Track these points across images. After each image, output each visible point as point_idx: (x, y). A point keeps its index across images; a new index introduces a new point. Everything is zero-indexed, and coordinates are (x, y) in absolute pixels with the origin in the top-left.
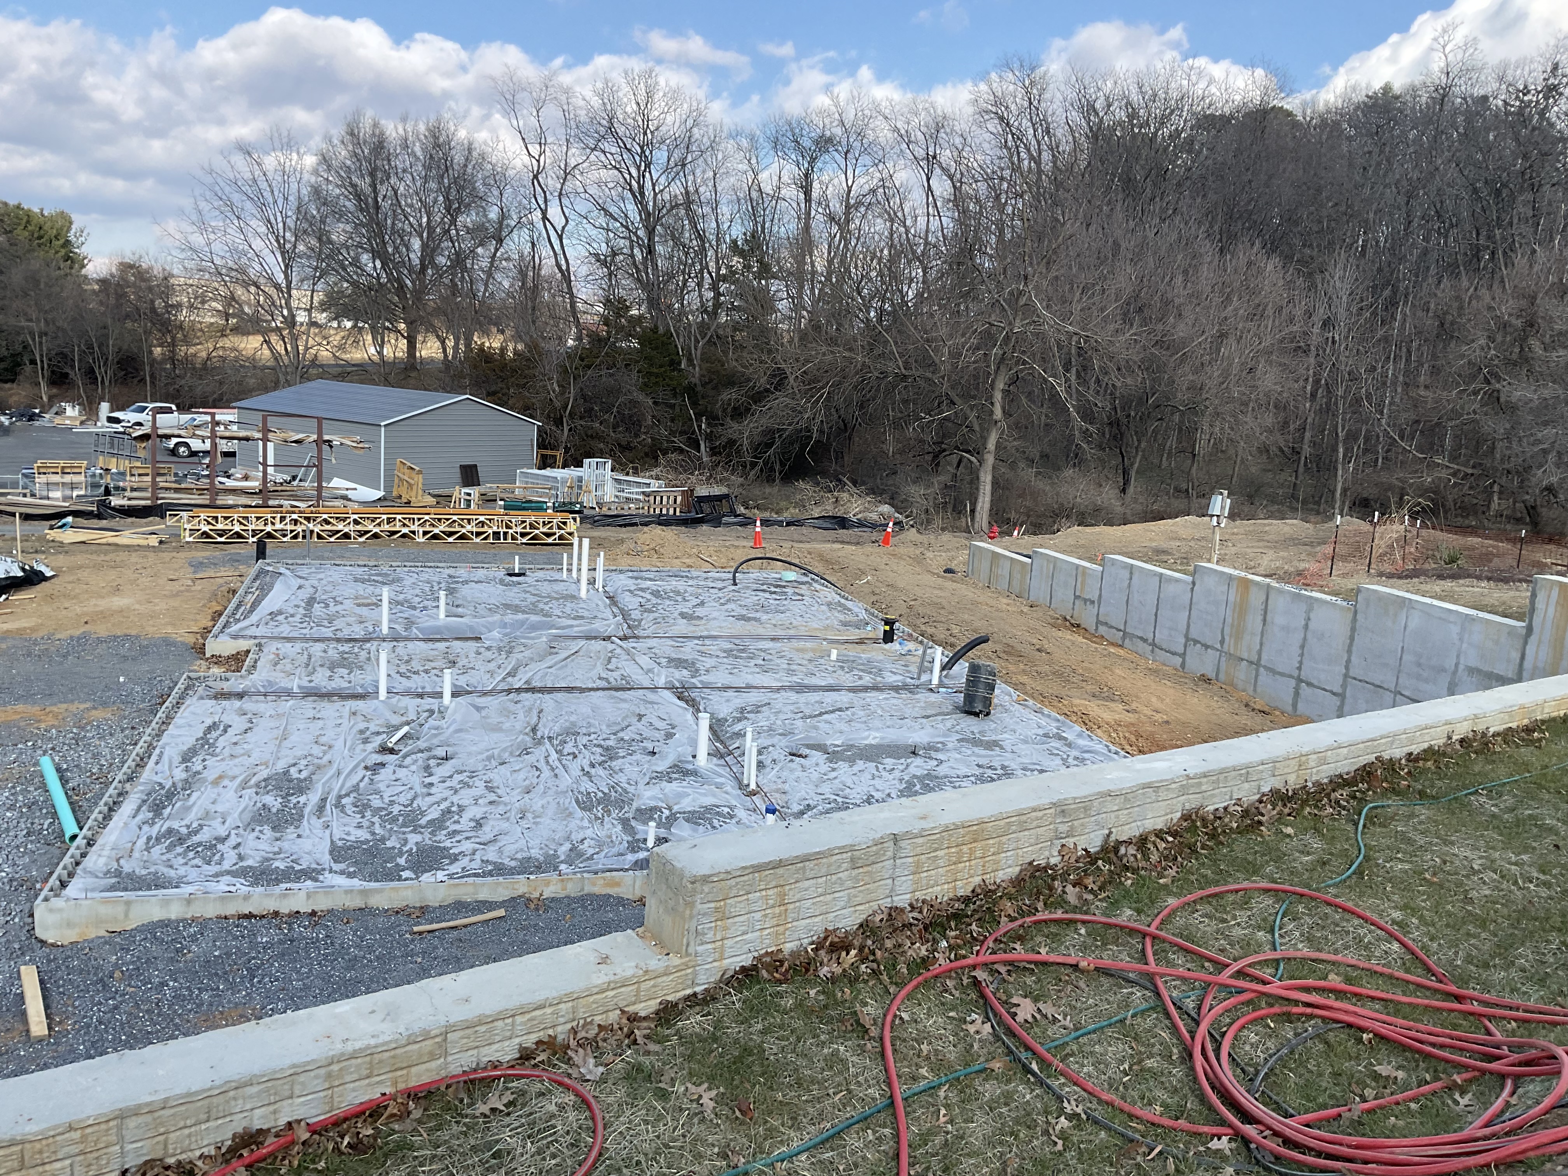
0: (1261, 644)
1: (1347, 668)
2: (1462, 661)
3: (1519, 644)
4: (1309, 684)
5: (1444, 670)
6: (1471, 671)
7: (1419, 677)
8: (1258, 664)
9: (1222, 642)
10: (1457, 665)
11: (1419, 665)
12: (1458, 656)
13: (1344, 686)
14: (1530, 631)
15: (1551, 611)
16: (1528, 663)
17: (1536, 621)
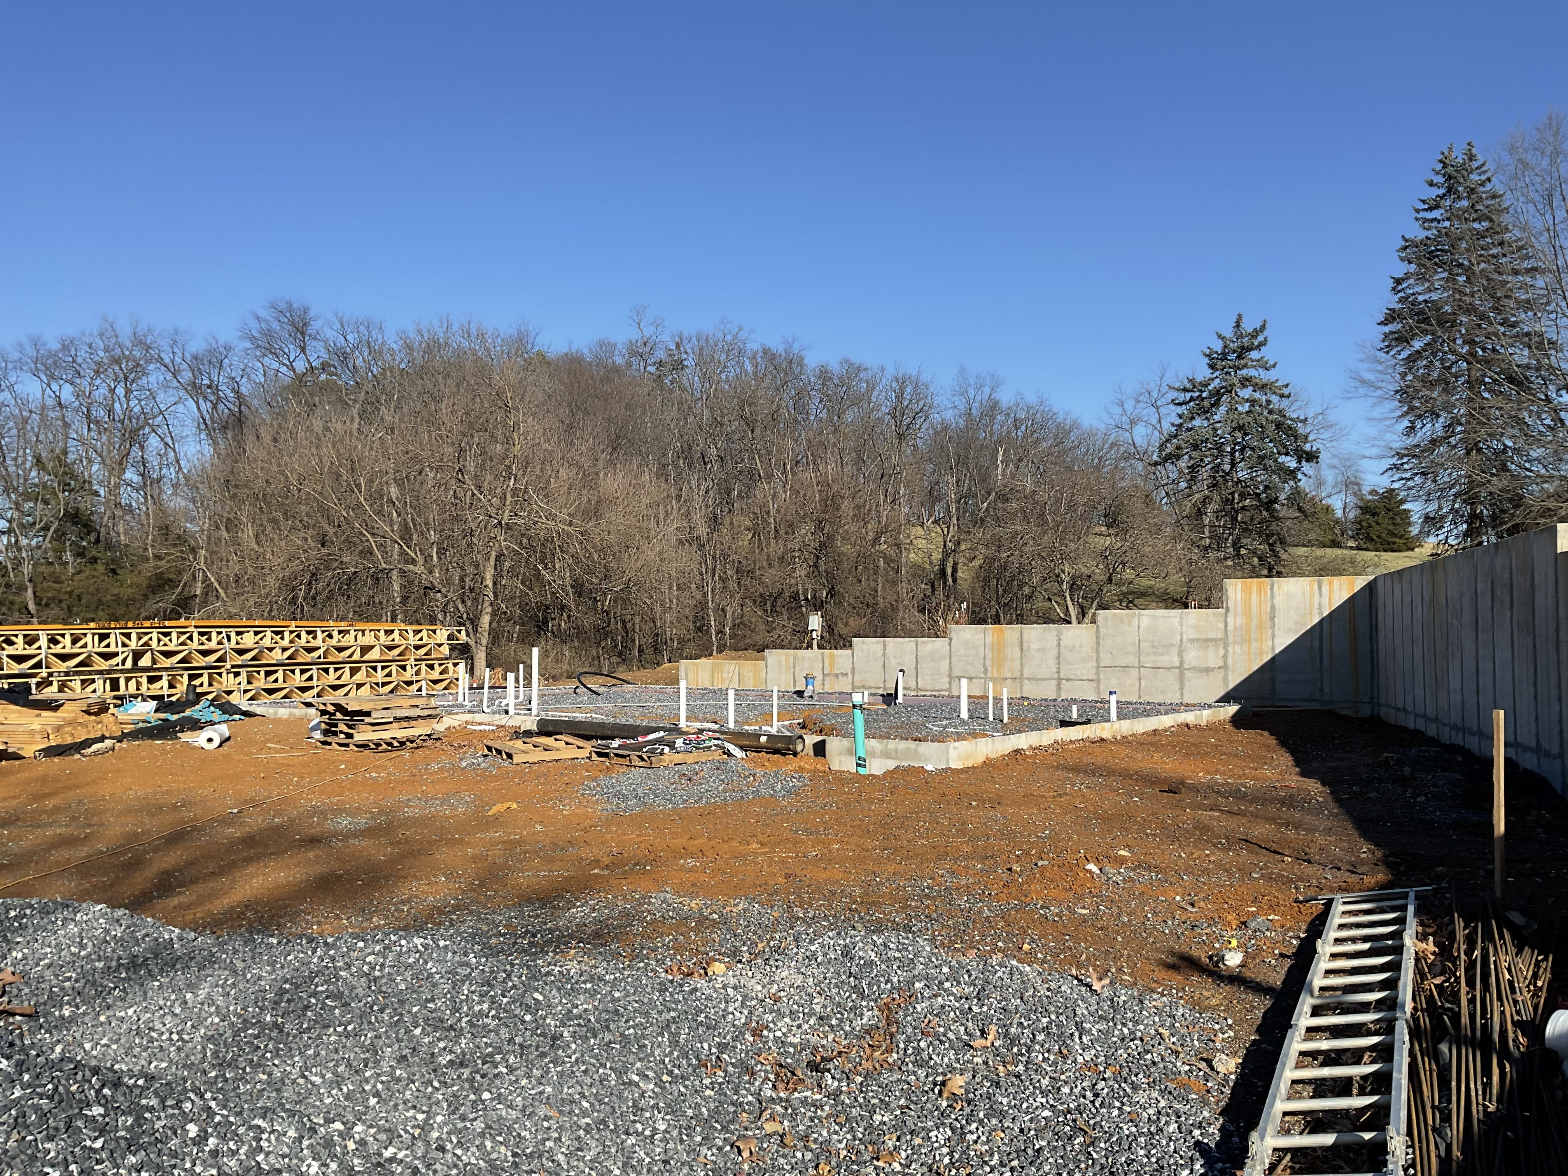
0: (1022, 665)
1: (1097, 661)
2: (1185, 637)
3: (1222, 619)
4: (1068, 680)
5: (1173, 645)
6: (1192, 641)
7: (1155, 654)
8: (1021, 677)
9: (986, 671)
10: (1181, 640)
11: (1154, 647)
12: (1181, 635)
13: (1098, 673)
14: (1228, 610)
15: (1239, 596)
16: (1230, 627)
17: (1231, 604)
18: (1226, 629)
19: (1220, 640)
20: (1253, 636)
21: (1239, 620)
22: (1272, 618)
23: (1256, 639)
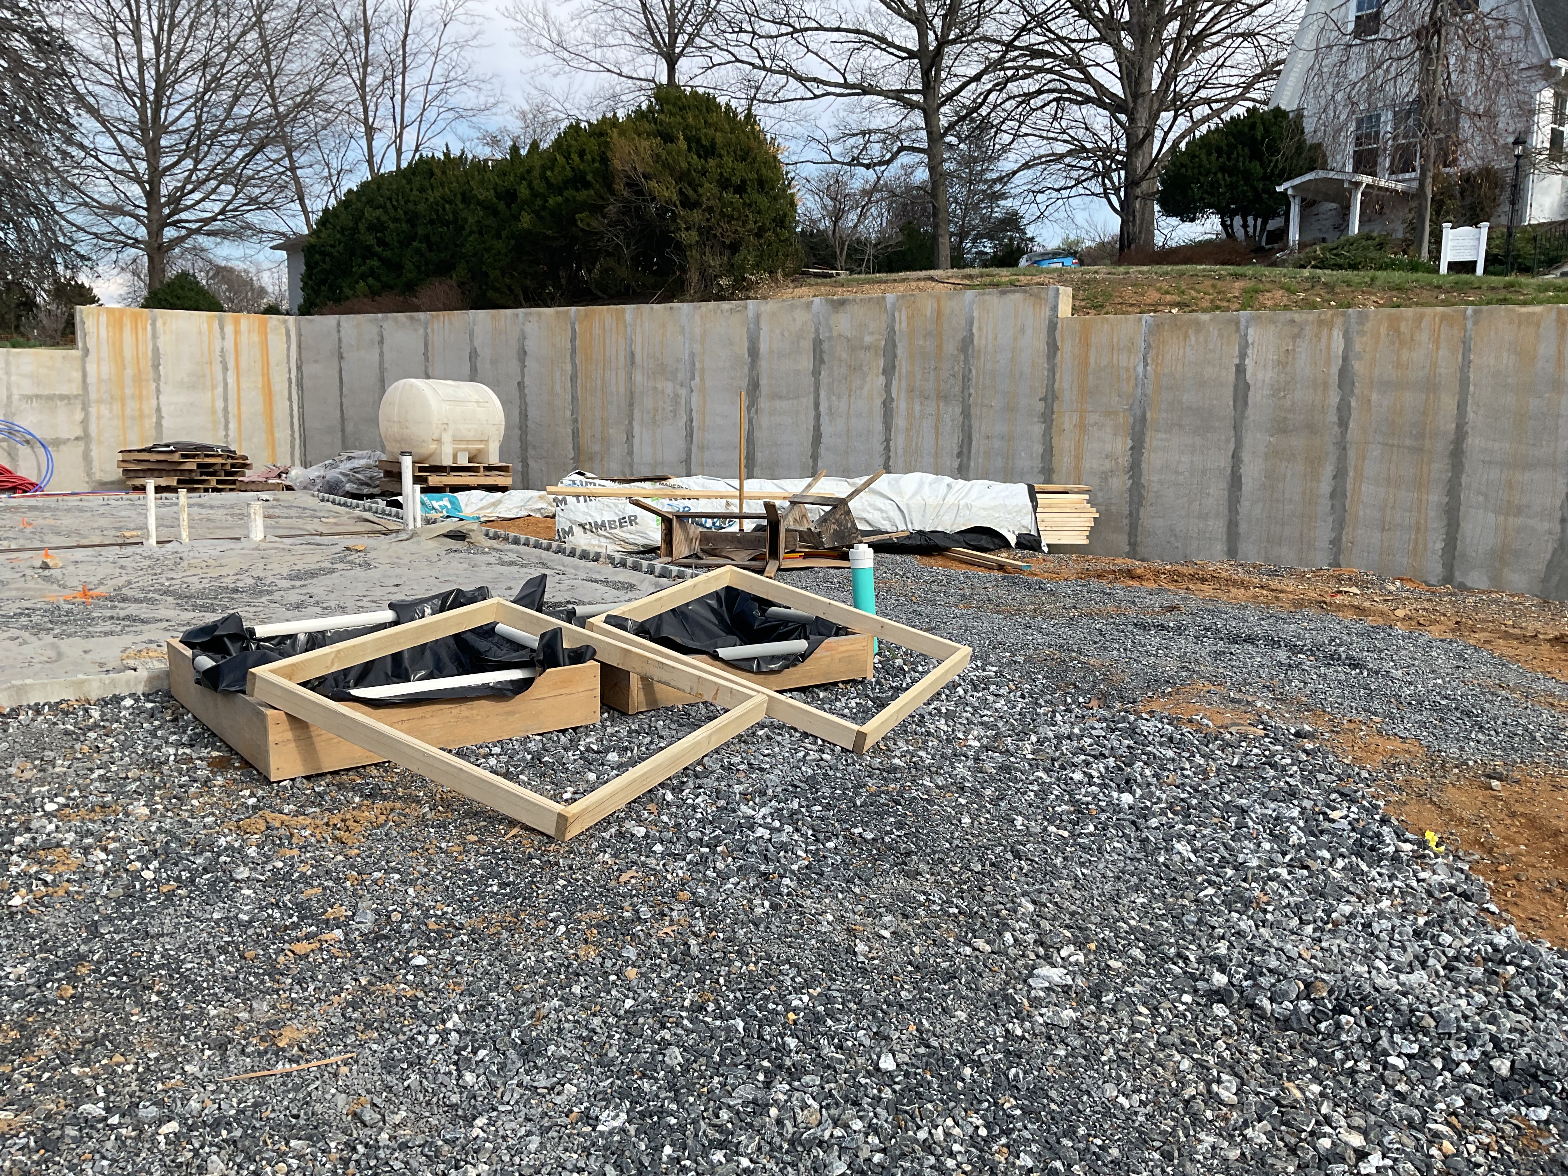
2: (15, 391)
3: (77, 364)
6: (28, 397)
10: (9, 396)
12: (8, 389)
14: (86, 352)
15: (103, 333)
16: (92, 379)
17: (91, 343)
18: (84, 381)
19: (76, 397)
20: (128, 391)
21: (105, 369)
22: (156, 366)
23: (133, 397)
